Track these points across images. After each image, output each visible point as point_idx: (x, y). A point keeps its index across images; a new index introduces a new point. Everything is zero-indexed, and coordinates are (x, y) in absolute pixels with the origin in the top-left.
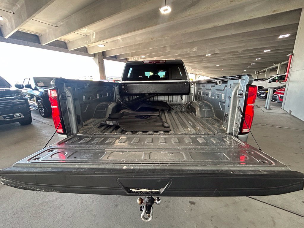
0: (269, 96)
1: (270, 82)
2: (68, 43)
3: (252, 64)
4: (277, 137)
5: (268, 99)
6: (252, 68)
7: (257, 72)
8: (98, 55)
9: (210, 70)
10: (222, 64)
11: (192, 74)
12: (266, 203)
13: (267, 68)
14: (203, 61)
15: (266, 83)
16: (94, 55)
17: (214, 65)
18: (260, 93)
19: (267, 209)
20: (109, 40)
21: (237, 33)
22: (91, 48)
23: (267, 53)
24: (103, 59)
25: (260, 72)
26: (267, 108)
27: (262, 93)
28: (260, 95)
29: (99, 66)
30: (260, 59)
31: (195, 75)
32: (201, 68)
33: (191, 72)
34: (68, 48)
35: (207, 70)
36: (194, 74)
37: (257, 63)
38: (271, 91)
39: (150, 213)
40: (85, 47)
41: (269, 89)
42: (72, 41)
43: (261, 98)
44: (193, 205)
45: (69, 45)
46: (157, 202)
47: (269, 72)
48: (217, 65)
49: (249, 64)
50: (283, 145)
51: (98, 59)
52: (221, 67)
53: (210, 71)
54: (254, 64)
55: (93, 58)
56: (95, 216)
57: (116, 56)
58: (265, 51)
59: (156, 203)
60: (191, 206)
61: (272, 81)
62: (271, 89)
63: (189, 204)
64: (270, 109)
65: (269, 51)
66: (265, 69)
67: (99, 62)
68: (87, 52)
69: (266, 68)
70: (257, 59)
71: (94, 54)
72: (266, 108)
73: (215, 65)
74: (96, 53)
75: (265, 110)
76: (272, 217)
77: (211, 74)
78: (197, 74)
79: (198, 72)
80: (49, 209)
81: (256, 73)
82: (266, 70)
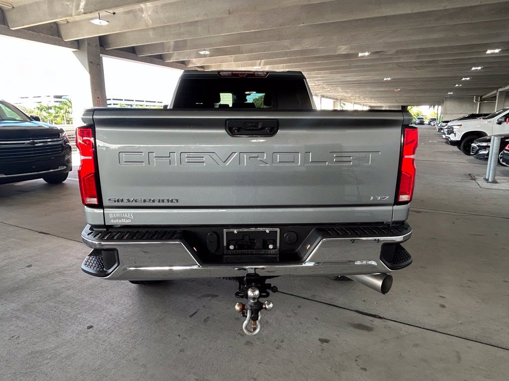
0: (493, 154)
1: (500, 123)
2: (9, 10)
3: (463, 79)
4: (496, 234)
5: (491, 160)
6: (465, 87)
7: (477, 97)
8: (89, 44)
9: (369, 89)
10: (396, 77)
11: (327, 97)
12: (452, 336)
13: (500, 90)
14: (351, 68)
15: (490, 124)
16: (77, 45)
17: (377, 78)
18: (478, 146)
19: (451, 342)
20: (119, 10)
21: (424, 10)
22: (69, 25)
23: (493, 56)
24: (101, 55)
25: (484, 97)
26: (490, 180)
27: (483, 146)
28: (477, 152)
29: (91, 72)
30: (479, 68)
31: (332, 100)
32: (347, 85)
33: (323, 94)
34: (9, 21)
35: (362, 89)
36: (330, 98)
37: (476, 77)
38: (495, 141)
39: (257, 319)
40: (55, 23)
41: (492, 137)
42: (19, 7)
43: (481, 159)
44: (326, 343)
45: (10, 16)
46: (267, 307)
47: (503, 99)
48: (385, 79)
49: (458, 79)
50: (504, 249)
51: (88, 53)
52: (395, 83)
53: (370, 91)
54: (468, 79)
55: (75, 50)
56: (144, 366)
57: (133, 48)
58: (489, 52)
59: (265, 308)
60: (323, 345)
61: (503, 120)
62: (496, 138)
63: (319, 343)
64: (494, 182)
65: (497, 51)
66: (495, 92)
67: (90, 63)
68: (59, 35)
69: (497, 89)
70: (473, 69)
71: (78, 41)
72: (487, 180)
73: (381, 78)
74: (83, 40)
75: (485, 185)
76: (457, 352)
77: (372, 98)
78: (337, 99)
79: (340, 93)
80: (48, 361)
81: (477, 101)
82: (498, 93)
